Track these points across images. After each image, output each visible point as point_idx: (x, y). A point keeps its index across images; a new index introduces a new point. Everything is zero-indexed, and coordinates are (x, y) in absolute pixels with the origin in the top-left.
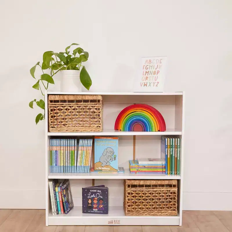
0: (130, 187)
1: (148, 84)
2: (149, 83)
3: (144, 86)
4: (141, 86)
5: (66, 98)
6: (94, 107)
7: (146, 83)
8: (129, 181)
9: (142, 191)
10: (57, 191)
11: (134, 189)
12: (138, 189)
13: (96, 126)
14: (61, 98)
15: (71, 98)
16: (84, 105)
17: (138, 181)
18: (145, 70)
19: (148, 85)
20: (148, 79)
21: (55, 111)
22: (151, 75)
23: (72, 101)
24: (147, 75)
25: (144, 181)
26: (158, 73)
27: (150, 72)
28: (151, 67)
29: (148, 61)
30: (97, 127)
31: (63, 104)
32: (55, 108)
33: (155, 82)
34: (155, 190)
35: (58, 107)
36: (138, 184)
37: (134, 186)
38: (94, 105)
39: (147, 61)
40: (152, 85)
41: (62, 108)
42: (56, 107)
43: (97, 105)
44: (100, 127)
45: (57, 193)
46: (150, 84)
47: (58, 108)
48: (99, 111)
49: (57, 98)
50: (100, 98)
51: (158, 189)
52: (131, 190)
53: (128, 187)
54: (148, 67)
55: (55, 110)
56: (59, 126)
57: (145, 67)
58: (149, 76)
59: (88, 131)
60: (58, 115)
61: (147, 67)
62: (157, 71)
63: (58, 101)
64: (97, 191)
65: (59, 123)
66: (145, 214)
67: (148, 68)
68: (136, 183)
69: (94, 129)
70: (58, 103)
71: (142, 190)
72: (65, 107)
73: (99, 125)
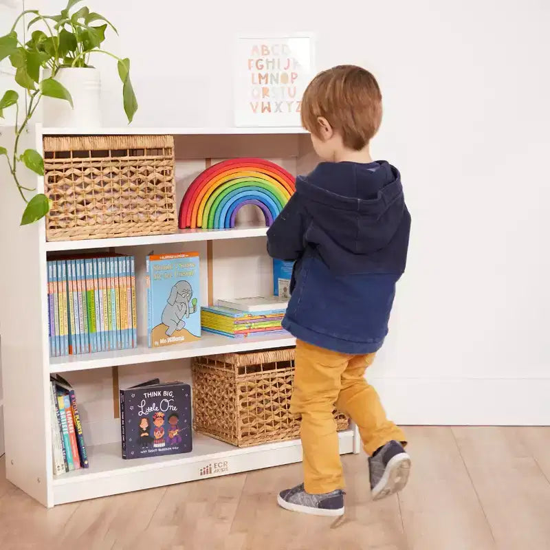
0: (243, 373)
1: (273, 107)
2: (276, 103)
3: (263, 111)
4: (254, 111)
5: (88, 145)
6: (157, 167)
7: (266, 105)
8: (242, 357)
9: (272, 379)
10: (62, 406)
11: (254, 376)
12: (264, 374)
13: (162, 217)
14: (76, 145)
15: (102, 145)
16: (131, 163)
17: (260, 354)
18: (257, 72)
19: (273, 110)
20: (270, 93)
21: (60, 183)
22: (277, 83)
23: (104, 153)
24: (263, 85)
25: (274, 352)
26: (293, 78)
27: (272, 75)
28: (270, 64)
29: (260, 49)
30: (166, 220)
31: (81, 162)
32: (60, 174)
33: (292, 102)
35: (67, 169)
36: (263, 361)
37: (255, 368)
38: (155, 163)
39: (255, 49)
40: (284, 107)
41: (77, 172)
42: (61, 170)
43: (165, 162)
44: (173, 219)
45: (62, 413)
46: (278, 106)
47: (68, 173)
48: (168, 178)
49: (65, 145)
50: (170, 143)
52: (246, 379)
53: (240, 373)
54: (264, 63)
55: (58, 178)
56: (72, 223)
57: (253, 63)
58: (269, 86)
59: (144, 233)
60: (69, 192)
61: (260, 63)
62: (289, 72)
63: (66, 154)
64: (162, 393)
65: (71, 216)
66: (282, 436)
67: (262, 66)
68: (260, 359)
69: (157, 228)
70: (67, 160)
71: (271, 376)
72: (85, 169)
73: (172, 216)
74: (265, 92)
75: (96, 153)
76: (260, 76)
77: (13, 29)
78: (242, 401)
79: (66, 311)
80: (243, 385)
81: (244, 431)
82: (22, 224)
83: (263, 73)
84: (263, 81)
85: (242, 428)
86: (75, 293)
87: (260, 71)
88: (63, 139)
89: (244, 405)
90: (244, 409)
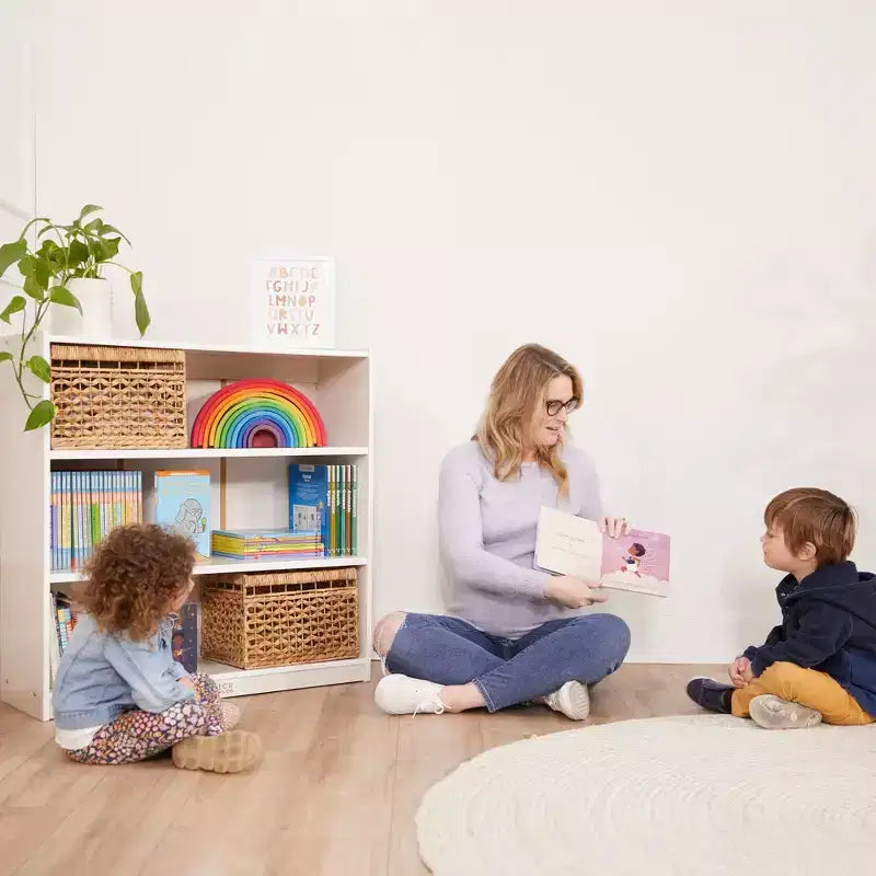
0: (252, 593)
1: (290, 328)
2: (293, 325)
3: (279, 332)
4: (271, 332)
5: (97, 355)
6: (168, 381)
7: (282, 326)
8: (250, 577)
9: (282, 602)
10: (61, 620)
11: (262, 597)
12: (272, 596)
13: (172, 432)
14: (85, 354)
15: (111, 356)
16: (141, 376)
17: (270, 576)
18: (274, 294)
19: (289, 332)
20: (288, 315)
21: (67, 391)
22: (295, 305)
23: (113, 364)
24: (281, 306)
25: (283, 574)
26: (310, 302)
27: (290, 298)
28: (288, 287)
29: (278, 271)
30: (175, 435)
31: (89, 372)
32: (66, 382)
33: (309, 324)
34: (310, 596)
35: (74, 379)
36: (272, 583)
37: (263, 590)
38: (166, 377)
39: (273, 270)
40: (301, 330)
41: (85, 382)
42: (69, 379)
43: (176, 377)
44: (183, 435)
45: (62, 626)
46: (295, 328)
47: (76, 381)
48: (180, 393)
49: (73, 354)
50: (181, 358)
51: (316, 594)
52: (255, 600)
53: (248, 594)
54: (282, 286)
55: (65, 387)
56: (78, 433)
57: (271, 285)
58: (286, 308)
59: (152, 447)
60: (77, 400)
61: (278, 285)
62: (307, 294)
63: (73, 363)
65: (78, 425)
66: (290, 660)
67: (280, 288)
68: (268, 580)
69: (167, 442)
70: (76, 369)
71: (280, 598)
72: (93, 379)
73: (181, 431)
74: (283, 313)
75: (105, 364)
76: (278, 297)
77: (22, 236)
78: (250, 622)
79: (69, 524)
80: (249, 606)
81: (251, 652)
82: (26, 430)
83: (281, 294)
84: (280, 303)
85: (249, 650)
86: (80, 506)
87: (278, 293)
88: (72, 349)
89: (251, 626)
90: (252, 631)
